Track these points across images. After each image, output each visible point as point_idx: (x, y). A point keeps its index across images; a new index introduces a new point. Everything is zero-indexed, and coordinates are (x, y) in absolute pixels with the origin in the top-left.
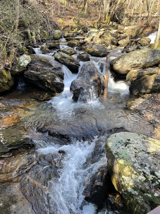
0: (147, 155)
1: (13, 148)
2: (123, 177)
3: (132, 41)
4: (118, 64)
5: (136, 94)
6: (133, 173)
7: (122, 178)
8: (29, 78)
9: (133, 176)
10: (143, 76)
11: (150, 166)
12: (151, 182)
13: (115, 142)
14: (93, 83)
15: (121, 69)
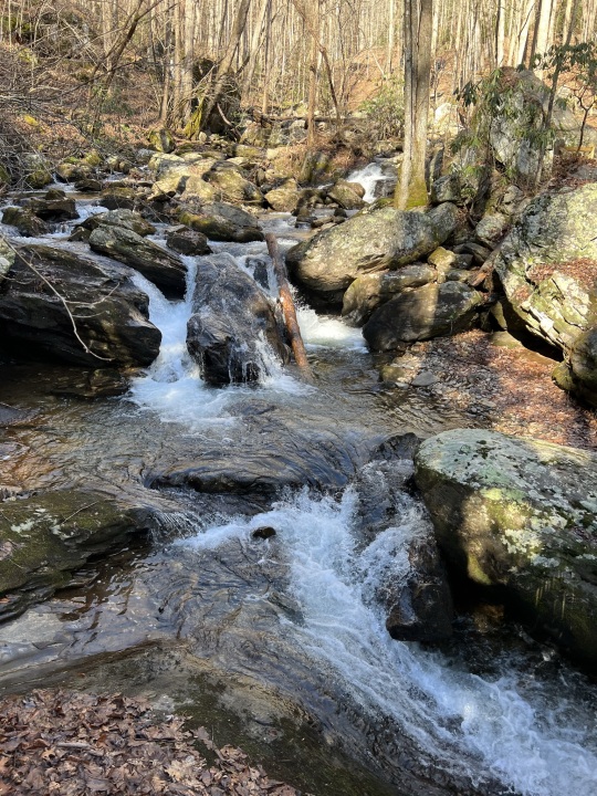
0: (542, 468)
1: (94, 551)
2: (509, 532)
3: (309, 195)
4: (317, 259)
5: (387, 346)
6: (531, 515)
7: (506, 538)
8: (19, 321)
9: (535, 522)
10: (398, 291)
11: (564, 490)
12: (580, 525)
13: (448, 453)
14: (258, 321)
15: (327, 276)
